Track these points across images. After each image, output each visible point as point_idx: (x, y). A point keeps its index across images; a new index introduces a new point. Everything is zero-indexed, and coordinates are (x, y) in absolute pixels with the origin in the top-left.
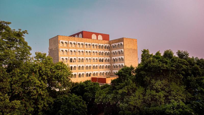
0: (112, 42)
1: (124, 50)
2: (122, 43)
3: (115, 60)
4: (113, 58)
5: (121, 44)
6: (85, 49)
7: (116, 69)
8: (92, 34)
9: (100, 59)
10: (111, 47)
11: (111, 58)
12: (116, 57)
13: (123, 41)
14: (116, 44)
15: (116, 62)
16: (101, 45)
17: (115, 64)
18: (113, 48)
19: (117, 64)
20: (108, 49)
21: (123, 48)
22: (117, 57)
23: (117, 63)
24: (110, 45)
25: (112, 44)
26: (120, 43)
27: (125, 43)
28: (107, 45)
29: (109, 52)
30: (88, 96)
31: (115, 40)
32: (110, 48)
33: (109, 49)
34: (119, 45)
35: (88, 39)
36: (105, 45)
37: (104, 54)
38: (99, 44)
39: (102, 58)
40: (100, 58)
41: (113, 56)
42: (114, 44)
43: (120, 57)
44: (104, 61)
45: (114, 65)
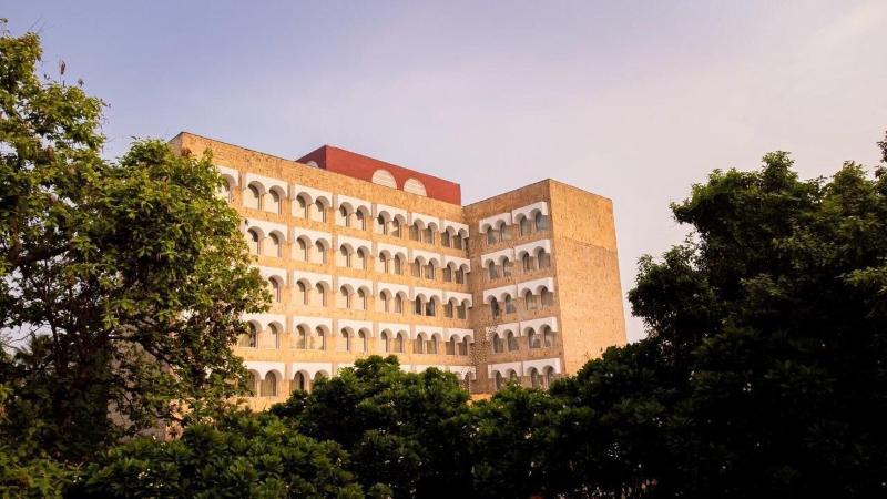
0: (480, 211)
1: (553, 245)
2: (543, 207)
3: (503, 307)
4: (487, 294)
5: (538, 215)
6: (334, 230)
7: (507, 353)
8: (376, 170)
9: (418, 299)
10: (478, 237)
11: (478, 297)
12: (509, 289)
13: (548, 200)
14: (505, 217)
15: (505, 316)
16: (426, 220)
17: (501, 330)
18: (485, 240)
19: (512, 327)
20: (458, 246)
21: (551, 236)
22: (514, 290)
23: (515, 320)
24: (473, 227)
25: (482, 223)
26: (527, 211)
27: (559, 207)
28: (457, 227)
29: (467, 262)
30: (394, 459)
31: (497, 199)
32: (470, 241)
33: (463, 252)
34: (523, 219)
35: (352, 180)
36: (447, 223)
37: (439, 274)
38: (415, 216)
39: (428, 294)
40: (418, 291)
41: (488, 284)
42: (493, 221)
43: (533, 286)
44: (440, 310)
45: (496, 336)
